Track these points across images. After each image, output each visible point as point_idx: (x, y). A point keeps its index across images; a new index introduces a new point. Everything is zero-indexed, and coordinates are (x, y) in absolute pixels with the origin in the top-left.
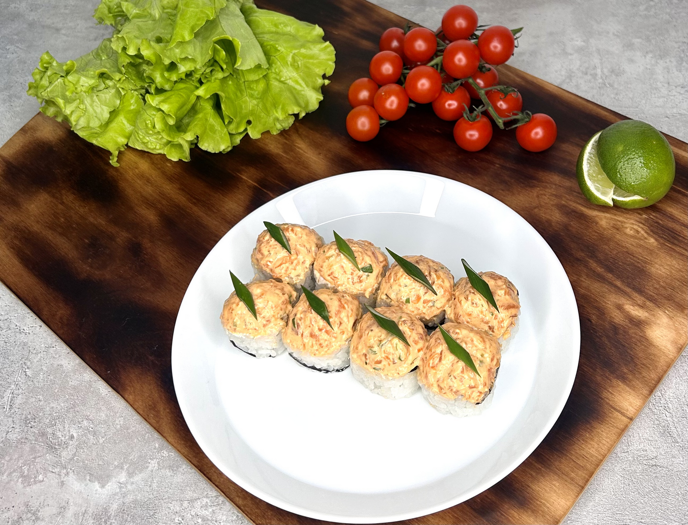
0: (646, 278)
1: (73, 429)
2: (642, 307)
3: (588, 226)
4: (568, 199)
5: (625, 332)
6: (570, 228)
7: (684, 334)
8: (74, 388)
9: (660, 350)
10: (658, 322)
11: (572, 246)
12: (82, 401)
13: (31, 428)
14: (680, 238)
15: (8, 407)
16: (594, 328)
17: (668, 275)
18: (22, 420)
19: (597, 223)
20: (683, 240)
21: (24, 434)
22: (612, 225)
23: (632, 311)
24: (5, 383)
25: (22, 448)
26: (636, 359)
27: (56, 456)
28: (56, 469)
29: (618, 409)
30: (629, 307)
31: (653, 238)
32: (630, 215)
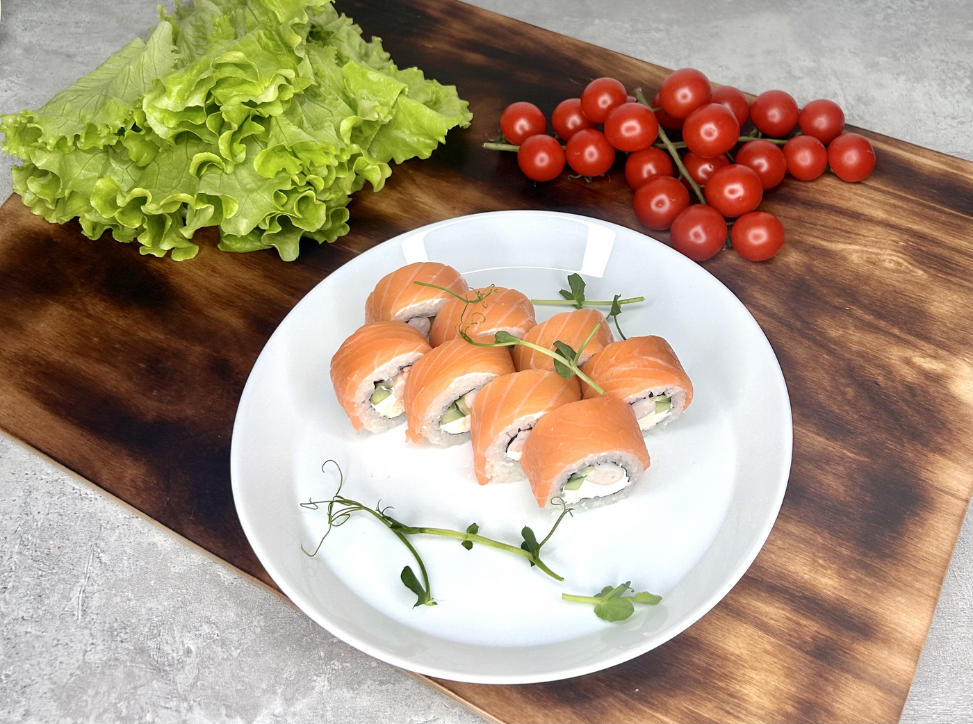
0: (928, 320)
1: (188, 639)
2: (934, 357)
3: (836, 264)
4: (800, 233)
5: (923, 391)
6: (815, 269)
8: (181, 577)
10: (960, 373)
11: (825, 292)
12: (195, 595)
13: (122, 642)
14: (954, 266)
15: (81, 613)
16: (885, 393)
17: (953, 313)
18: (105, 632)
19: (845, 259)
20: (958, 267)
21: (111, 653)
22: (865, 258)
23: (924, 364)
24: (70, 576)
25: (111, 675)
26: (949, 424)
27: (168, 682)
28: (171, 703)
29: (947, 490)
30: (919, 360)
31: (922, 269)
32: (884, 244)
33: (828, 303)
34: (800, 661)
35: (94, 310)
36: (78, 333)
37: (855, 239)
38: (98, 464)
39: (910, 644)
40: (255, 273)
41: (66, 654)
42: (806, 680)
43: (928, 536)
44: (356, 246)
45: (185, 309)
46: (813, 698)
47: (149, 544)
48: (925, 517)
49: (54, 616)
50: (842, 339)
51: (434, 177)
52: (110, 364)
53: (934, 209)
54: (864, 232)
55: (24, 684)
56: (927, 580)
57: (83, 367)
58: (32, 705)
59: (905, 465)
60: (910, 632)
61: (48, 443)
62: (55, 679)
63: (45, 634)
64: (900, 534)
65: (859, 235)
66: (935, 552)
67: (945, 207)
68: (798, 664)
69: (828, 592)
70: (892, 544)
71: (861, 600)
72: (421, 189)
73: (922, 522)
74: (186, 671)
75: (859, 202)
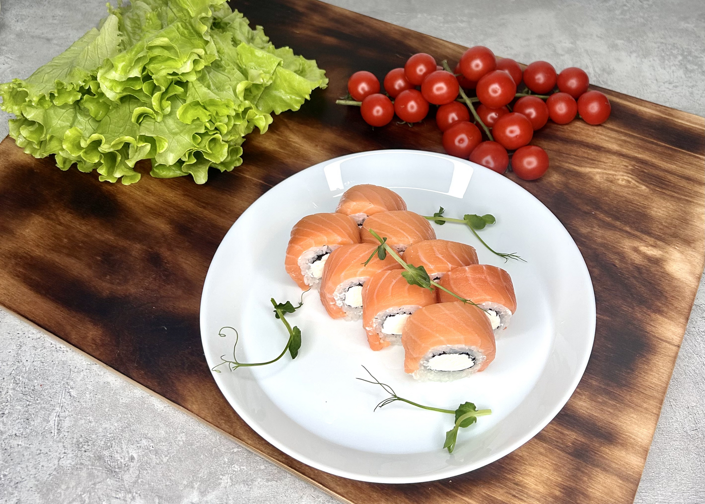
0: (650, 221)
1: (132, 449)
2: (655, 246)
3: (585, 182)
4: (560, 161)
5: (647, 271)
6: (571, 186)
7: (697, 265)
8: (127, 406)
9: (682, 282)
10: (672, 257)
11: (577, 202)
12: (136, 419)
13: (85, 452)
14: (666, 183)
15: (56, 431)
16: (620, 272)
17: (667, 216)
18: (74, 445)
19: (591, 179)
20: (670, 184)
21: (78, 459)
22: (605, 178)
23: (647, 251)
24: (49, 405)
25: (78, 474)
26: (665, 293)
27: (118, 480)
28: (120, 495)
29: (665, 339)
30: (644, 249)
31: (644, 185)
32: (618, 168)
33: (579, 209)
34: (564, 460)
35: (64, 219)
36: (53, 236)
37: (598, 164)
38: (68, 328)
39: (641, 446)
40: (178, 192)
41: (46, 460)
42: (569, 472)
43: (651, 370)
44: (248, 173)
45: (128, 218)
46: (574, 485)
47: (105, 383)
48: (650, 358)
49: (38, 433)
50: (590, 235)
51: (302, 124)
52: (76, 257)
53: (652, 143)
54: (604, 160)
55: (17, 481)
56: (651, 402)
57: (57, 260)
58: (22, 496)
59: (635, 322)
60: (641, 438)
61: (33, 314)
62: (38, 477)
63: (31, 446)
64: (633, 370)
65: (601, 162)
66: (657, 383)
67: (660, 142)
68: (563, 461)
69: (583, 411)
70: (627, 377)
71: (605, 416)
72: (293, 132)
73: (648, 362)
74: (131, 472)
75: (602, 139)
